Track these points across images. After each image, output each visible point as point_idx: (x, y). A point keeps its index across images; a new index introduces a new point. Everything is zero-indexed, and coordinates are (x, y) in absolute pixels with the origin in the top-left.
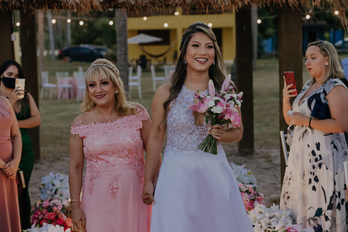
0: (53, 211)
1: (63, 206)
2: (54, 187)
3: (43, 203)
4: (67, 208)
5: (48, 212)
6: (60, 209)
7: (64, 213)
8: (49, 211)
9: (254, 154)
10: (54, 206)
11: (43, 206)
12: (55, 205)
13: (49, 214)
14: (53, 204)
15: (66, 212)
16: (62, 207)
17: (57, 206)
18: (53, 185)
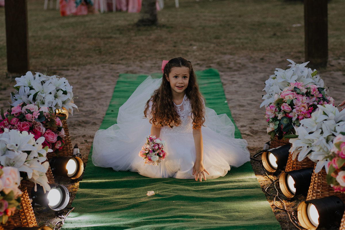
0: (26, 121)
1: (41, 113)
2: (32, 91)
3: (13, 109)
4: (47, 116)
5: (18, 121)
6: (37, 117)
7: (42, 123)
8: (20, 120)
9: (328, 66)
10: (28, 113)
11: (12, 113)
12: (29, 111)
13: (20, 123)
14: (27, 110)
15: (45, 122)
16: (39, 114)
17: (32, 113)
18: (31, 88)
